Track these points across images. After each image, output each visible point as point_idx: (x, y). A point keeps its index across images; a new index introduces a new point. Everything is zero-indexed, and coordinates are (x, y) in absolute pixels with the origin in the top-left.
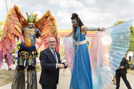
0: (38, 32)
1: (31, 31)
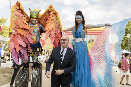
0: (41, 28)
1: (35, 27)
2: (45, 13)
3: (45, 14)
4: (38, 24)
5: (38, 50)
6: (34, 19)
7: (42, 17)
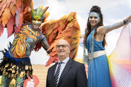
0: (43, 40)
1: (33, 34)
2: (61, 20)
3: (58, 22)
4: (41, 32)
5: (27, 68)
6: (37, 22)
7: (52, 24)
